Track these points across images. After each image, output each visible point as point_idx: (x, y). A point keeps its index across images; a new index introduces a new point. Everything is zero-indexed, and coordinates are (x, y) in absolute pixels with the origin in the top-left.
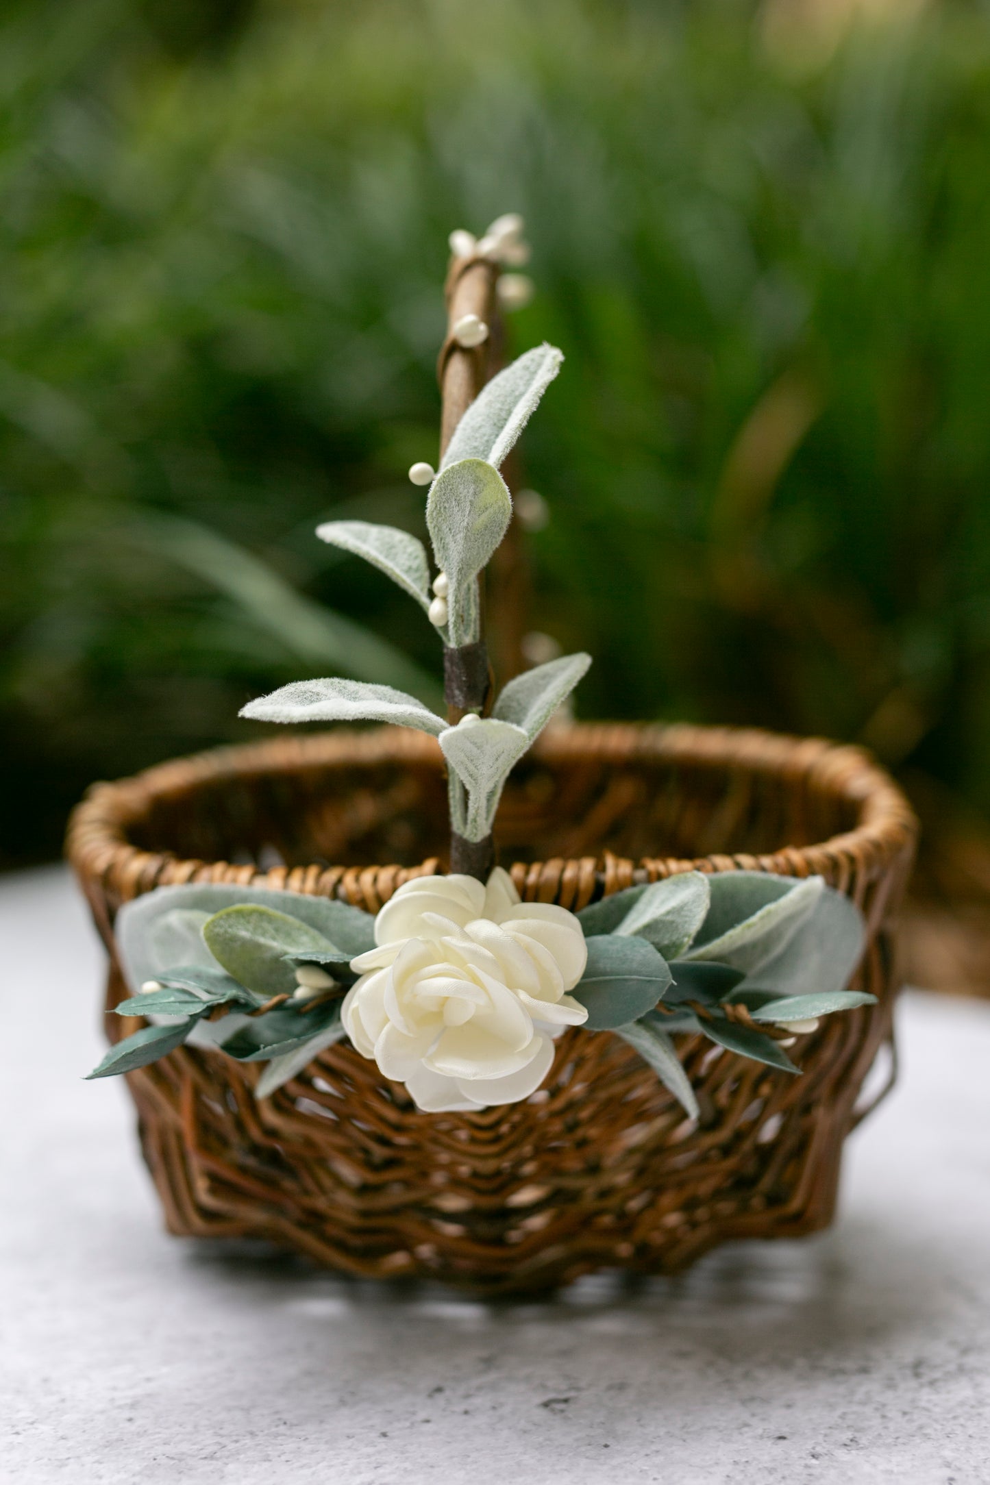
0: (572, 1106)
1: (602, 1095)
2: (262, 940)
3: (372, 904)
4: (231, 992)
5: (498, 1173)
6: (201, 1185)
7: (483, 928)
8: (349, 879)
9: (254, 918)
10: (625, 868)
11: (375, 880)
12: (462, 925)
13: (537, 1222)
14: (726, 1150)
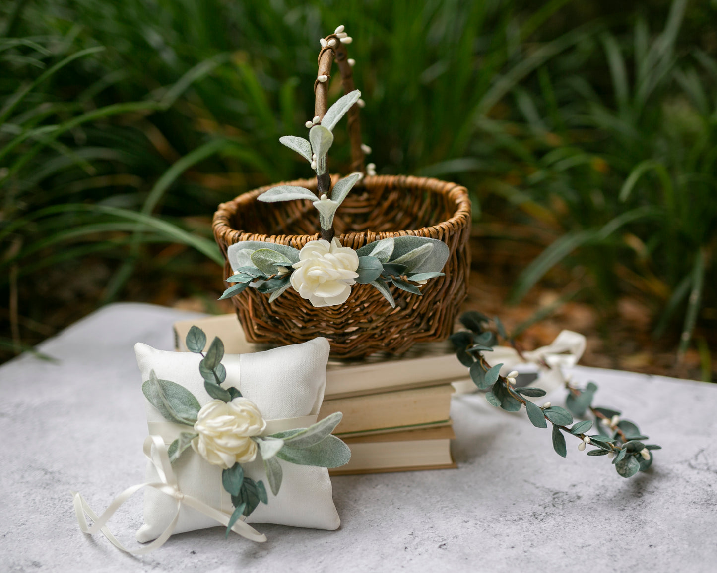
0: (363, 303)
1: (371, 300)
2: (268, 259)
3: (299, 247)
4: (259, 274)
5: (342, 323)
6: (255, 327)
7: (329, 256)
8: (293, 240)
9: (265, 252)
10: (373, 235)
11: (301, 239)
12: (323, 255)
13: (354, 337)
14: (410, 315)
